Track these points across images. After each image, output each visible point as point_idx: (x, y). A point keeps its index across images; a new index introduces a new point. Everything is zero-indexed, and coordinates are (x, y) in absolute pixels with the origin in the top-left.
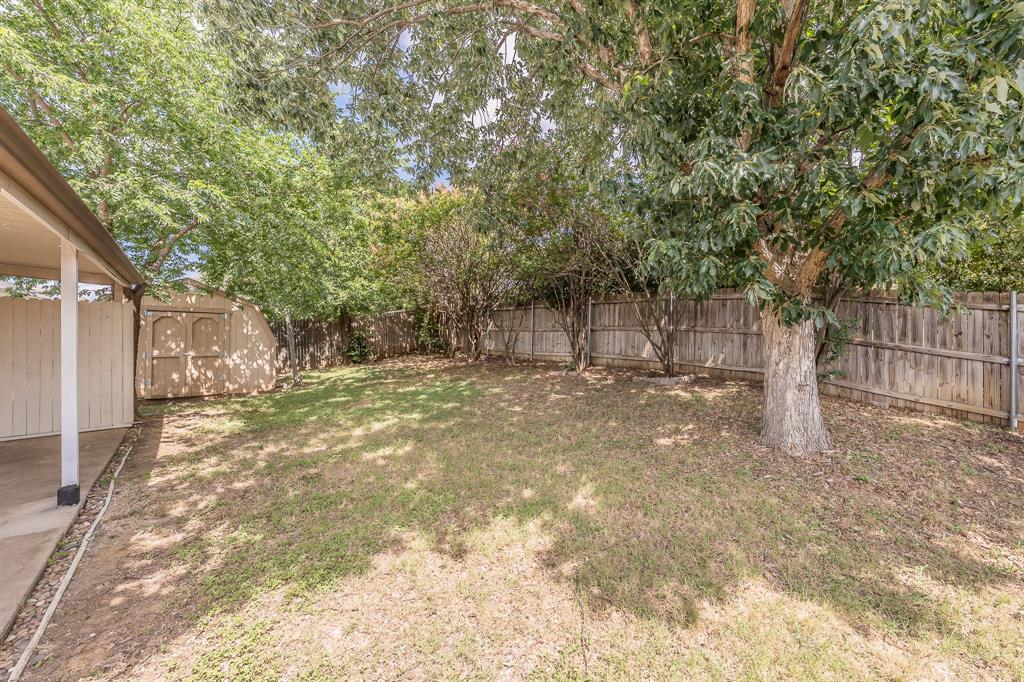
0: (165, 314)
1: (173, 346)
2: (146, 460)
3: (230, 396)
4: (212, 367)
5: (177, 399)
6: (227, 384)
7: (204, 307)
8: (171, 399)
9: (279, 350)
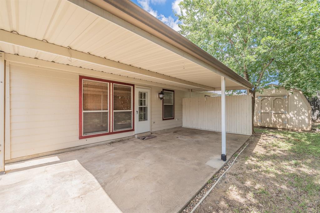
0: (264, 98)
1: (267, 109)
2: (250, 151)
3: (288, 130)
4: (281, 118)
5: (269, 128)
6: (287, 125)
7: (278, 94)
8: (267, 128)
9: (314, 111)
